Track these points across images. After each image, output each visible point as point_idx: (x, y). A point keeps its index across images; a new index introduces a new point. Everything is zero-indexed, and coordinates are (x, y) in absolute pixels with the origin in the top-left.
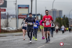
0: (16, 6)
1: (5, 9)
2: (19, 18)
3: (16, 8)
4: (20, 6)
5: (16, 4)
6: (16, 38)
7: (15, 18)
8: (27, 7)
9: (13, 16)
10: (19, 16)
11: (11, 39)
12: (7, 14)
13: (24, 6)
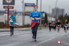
0: (23, 4)
1: (13, 7)
2: (25, 15)
3: (23, 6)
4: (27, 4)
5: (23, 2)
6: (22, 33)
7: (22, 15)
8: (33, 5)
9: (20, 13)
10: (25, 13)
11: (17, 34)
12: (15, 11)
13: (30, 5)
